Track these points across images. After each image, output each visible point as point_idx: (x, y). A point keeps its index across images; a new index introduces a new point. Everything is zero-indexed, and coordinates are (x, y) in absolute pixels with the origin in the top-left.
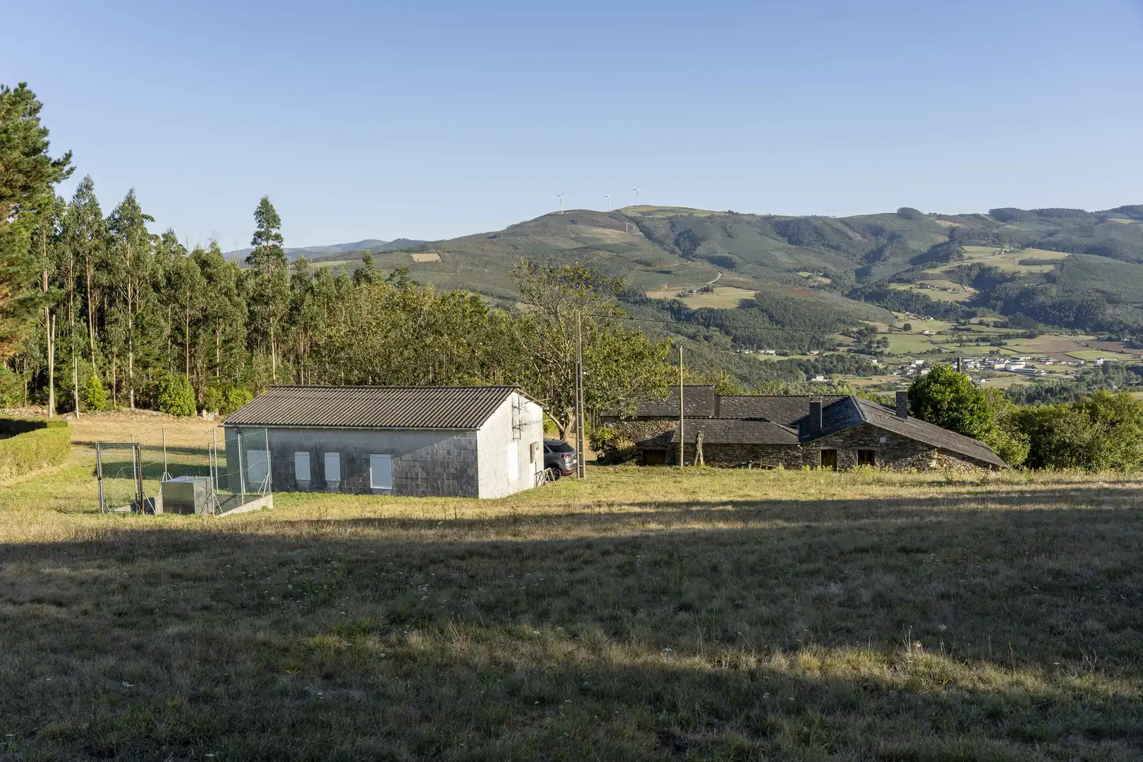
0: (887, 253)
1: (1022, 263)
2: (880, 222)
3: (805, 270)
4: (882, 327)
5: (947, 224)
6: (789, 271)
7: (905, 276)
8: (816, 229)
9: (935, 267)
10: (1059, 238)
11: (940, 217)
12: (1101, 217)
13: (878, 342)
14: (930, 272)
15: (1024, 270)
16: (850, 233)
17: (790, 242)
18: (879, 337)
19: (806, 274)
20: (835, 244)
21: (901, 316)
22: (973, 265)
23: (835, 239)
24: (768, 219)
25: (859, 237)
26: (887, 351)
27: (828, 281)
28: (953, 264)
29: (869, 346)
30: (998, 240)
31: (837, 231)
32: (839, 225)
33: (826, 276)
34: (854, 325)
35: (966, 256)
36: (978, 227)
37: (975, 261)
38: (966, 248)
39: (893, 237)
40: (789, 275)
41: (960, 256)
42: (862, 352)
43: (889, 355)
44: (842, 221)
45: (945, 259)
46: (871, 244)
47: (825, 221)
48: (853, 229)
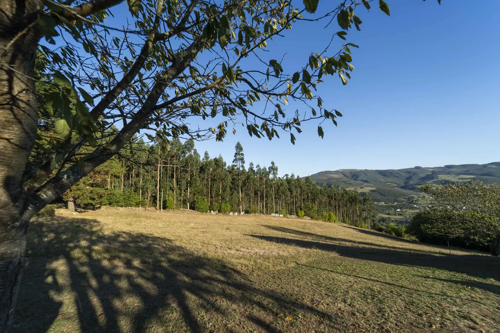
0: (413, 177)
1: (459, 179)
2: (410, 170)
3: (389, 183)
4: (416, 197)
5: (431, 170)
6: (384, 183)
7: (420, 183)
8: (390, 172)
9: (429, 181)
10: (471, 172)
11: (428, 168)
12: (485, 166)
13: (415, 201)
14: (429, 182)
15: (461, 181)
16: (401, 173)
17: (384, 176)
18: (415, 199)
19: (390, 184)
20: (397, 176)
21: (421, 194)
22: (442, 180)
23: (397, 175)
24: (377, 171)
25: (404, 174)
26: (419, 203)
27: (396, 185)
28: (435, 180)
29: (412, 201)
30: (449, 173)
31: (397, 173)
32: (397, 171)
33: (395, 184)
34: (407, 196)
35: (439, 178)
36: (441, 170)
37: (443, 179)
38: (438, 176)
39: (414, 174)
40: (384, 184)
41: (437, 178)
42: (411, 203)
43: (419, 204)
44: (398, 170)
45: (433, 178)
46: (408, 175)
47: (393, 171)
48: (401, 172)
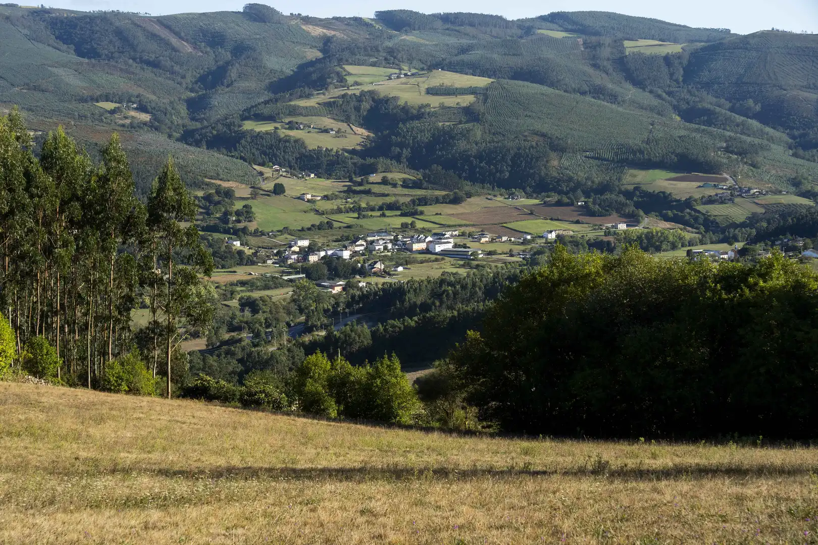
0: (233, 73)
1: (431, 91)
2: (218, 26)
3: (107, 99)
4: (242, 191)
5: (318, 31)
6: (83, 100)
7: (266, 110)
8: (119, 33)
9: (308, 96)
10: (474, 56)
11: (307, 20)
12: (526, 27)
13: (238, 213)
14: (302, 103)
15: (435, 102)
16: (174, 41)
17: (80, 53)
18: (238, 206)
19: (110, 106)
20: (152, 57)
21: (268, 172)
22: (363, 93)
23: (152, 50)
24: (40, 13)
25: (189, 49)
26: (252, 227)
27: (145, 117)
28: (334, 93)
29: (225, 219)
30: (392, 58)
31: (154, 36)
32: (157, 29)
33: (142, 108)
34: (197, 185)
35: (350, 80)
36: (362, 37)
37: (366, 88)
38: (349, 68)
39: (240, 50)
41: (342, 80)
42: (213, 229)
43: (257, 233)
44: (162, 21)
45: (321, 84)
46: (208, 60)
47: (133, 19)
48: (177, 34)
